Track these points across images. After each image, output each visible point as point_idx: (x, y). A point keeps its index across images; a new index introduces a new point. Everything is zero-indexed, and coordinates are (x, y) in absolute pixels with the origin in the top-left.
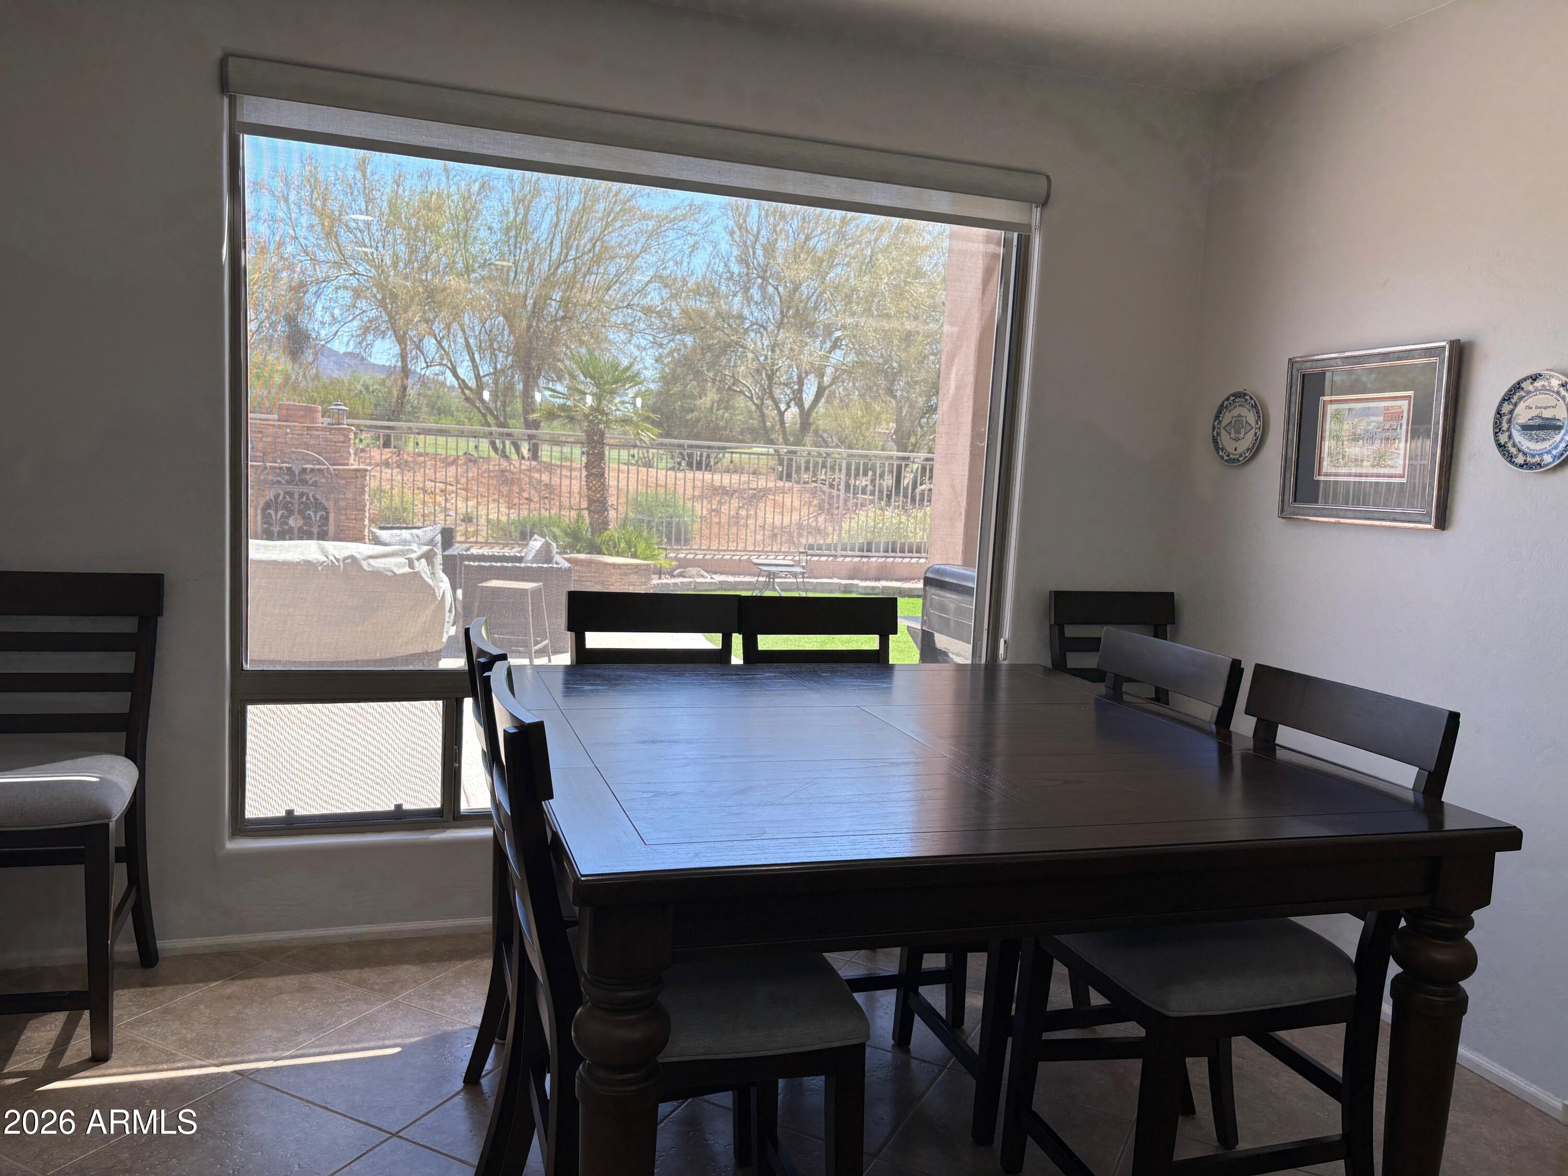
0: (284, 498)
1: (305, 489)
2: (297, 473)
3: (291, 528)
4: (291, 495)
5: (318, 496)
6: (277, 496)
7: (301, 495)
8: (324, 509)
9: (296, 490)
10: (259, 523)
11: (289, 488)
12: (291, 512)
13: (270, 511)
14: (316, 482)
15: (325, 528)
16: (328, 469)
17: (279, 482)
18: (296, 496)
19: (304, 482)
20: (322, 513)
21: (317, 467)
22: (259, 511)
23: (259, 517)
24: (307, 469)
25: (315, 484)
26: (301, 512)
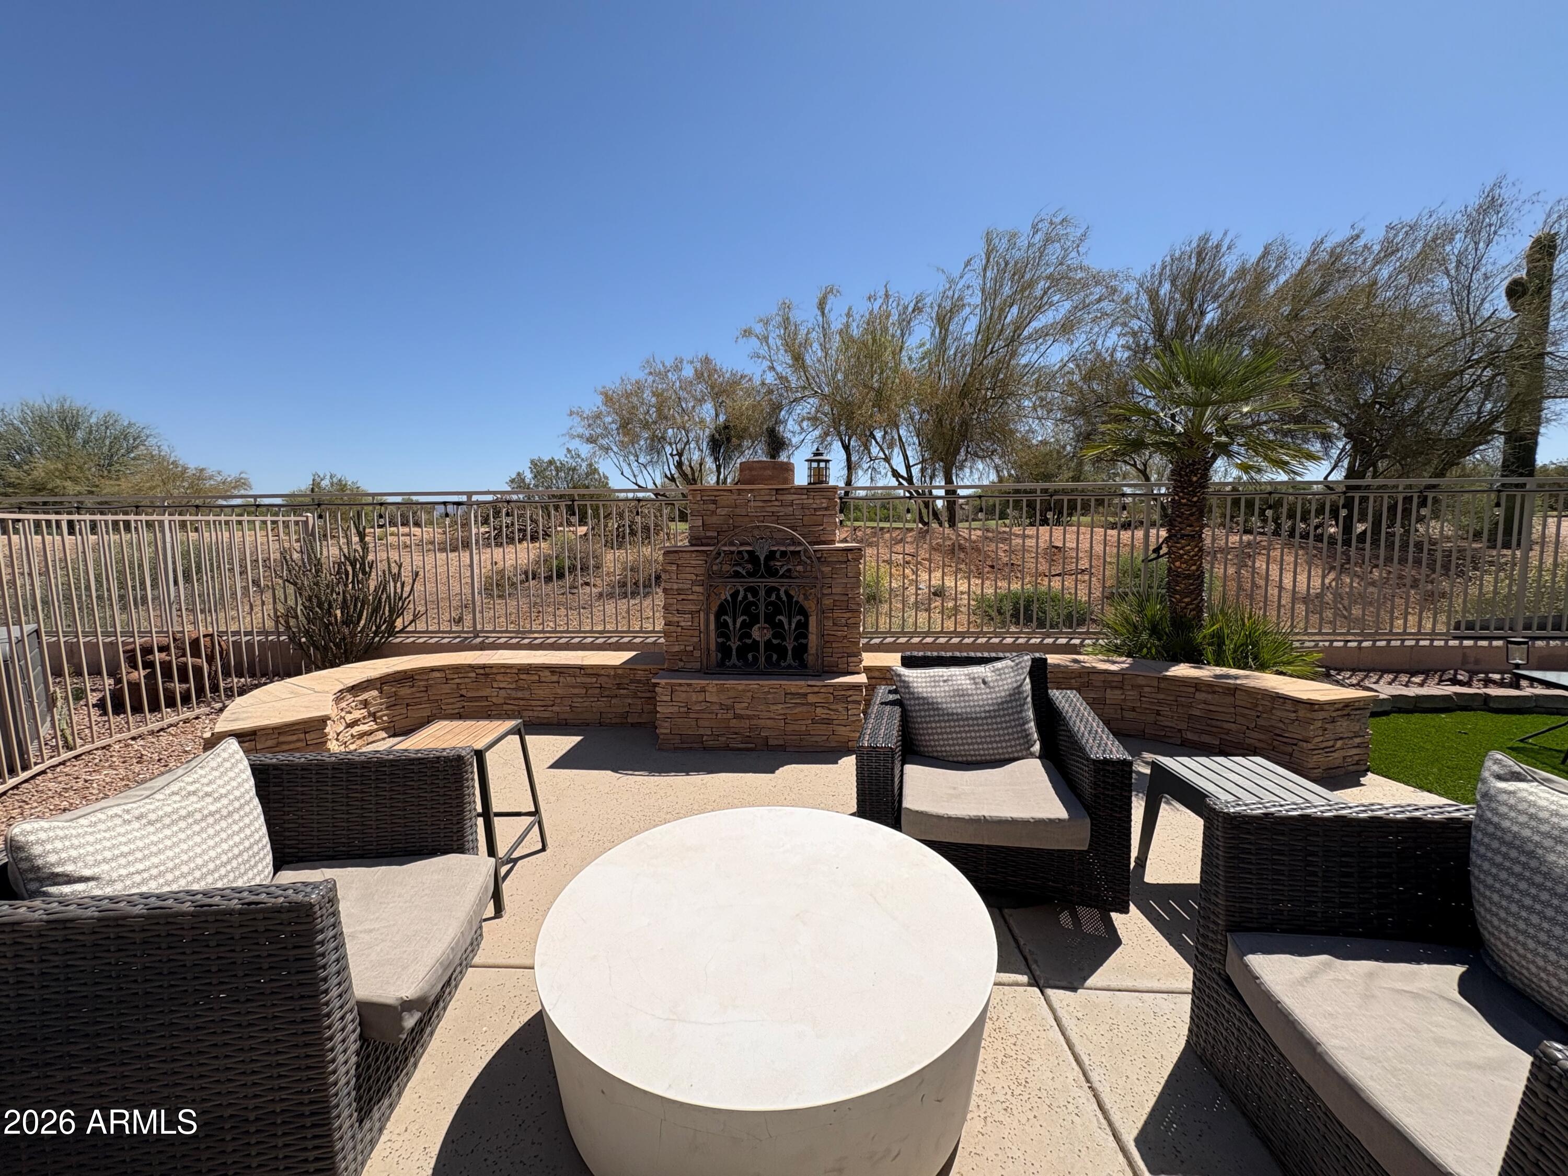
0: (745, 597)
1: (772, 582)
2: (762, 559)
3: (756, 643)
4: (754, 591)
5: (792, 593)
6: (735, 595)
7: (769, 591)
8: (803, 612)
9: (762, 583)
10: (713, 635)
11: (752, 581)
12: (754, 619)
13: (726, 618)
14: (789, 570)
15: (804, 641)
16: (806, 550)
17: (737, 574)
18: (762, 593)
19: (773, 573)
20: (798, 617)
21: (792, 548)
22: (712, 618)
23: (712, 626)
24: (775, 552)
25: (788, 574)
26: (769, 619)
